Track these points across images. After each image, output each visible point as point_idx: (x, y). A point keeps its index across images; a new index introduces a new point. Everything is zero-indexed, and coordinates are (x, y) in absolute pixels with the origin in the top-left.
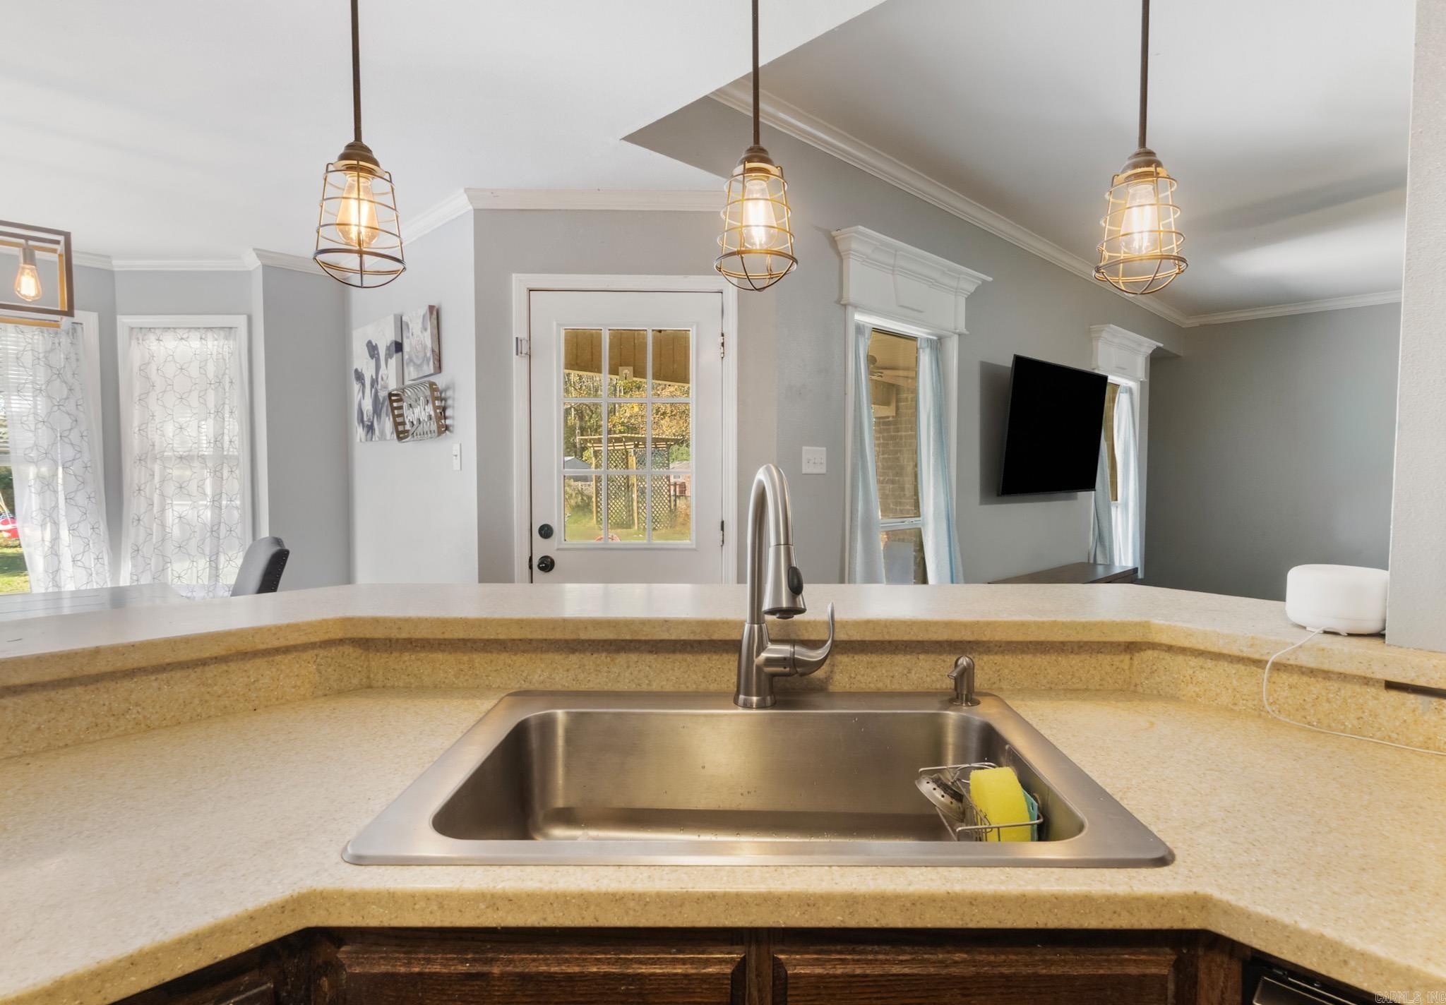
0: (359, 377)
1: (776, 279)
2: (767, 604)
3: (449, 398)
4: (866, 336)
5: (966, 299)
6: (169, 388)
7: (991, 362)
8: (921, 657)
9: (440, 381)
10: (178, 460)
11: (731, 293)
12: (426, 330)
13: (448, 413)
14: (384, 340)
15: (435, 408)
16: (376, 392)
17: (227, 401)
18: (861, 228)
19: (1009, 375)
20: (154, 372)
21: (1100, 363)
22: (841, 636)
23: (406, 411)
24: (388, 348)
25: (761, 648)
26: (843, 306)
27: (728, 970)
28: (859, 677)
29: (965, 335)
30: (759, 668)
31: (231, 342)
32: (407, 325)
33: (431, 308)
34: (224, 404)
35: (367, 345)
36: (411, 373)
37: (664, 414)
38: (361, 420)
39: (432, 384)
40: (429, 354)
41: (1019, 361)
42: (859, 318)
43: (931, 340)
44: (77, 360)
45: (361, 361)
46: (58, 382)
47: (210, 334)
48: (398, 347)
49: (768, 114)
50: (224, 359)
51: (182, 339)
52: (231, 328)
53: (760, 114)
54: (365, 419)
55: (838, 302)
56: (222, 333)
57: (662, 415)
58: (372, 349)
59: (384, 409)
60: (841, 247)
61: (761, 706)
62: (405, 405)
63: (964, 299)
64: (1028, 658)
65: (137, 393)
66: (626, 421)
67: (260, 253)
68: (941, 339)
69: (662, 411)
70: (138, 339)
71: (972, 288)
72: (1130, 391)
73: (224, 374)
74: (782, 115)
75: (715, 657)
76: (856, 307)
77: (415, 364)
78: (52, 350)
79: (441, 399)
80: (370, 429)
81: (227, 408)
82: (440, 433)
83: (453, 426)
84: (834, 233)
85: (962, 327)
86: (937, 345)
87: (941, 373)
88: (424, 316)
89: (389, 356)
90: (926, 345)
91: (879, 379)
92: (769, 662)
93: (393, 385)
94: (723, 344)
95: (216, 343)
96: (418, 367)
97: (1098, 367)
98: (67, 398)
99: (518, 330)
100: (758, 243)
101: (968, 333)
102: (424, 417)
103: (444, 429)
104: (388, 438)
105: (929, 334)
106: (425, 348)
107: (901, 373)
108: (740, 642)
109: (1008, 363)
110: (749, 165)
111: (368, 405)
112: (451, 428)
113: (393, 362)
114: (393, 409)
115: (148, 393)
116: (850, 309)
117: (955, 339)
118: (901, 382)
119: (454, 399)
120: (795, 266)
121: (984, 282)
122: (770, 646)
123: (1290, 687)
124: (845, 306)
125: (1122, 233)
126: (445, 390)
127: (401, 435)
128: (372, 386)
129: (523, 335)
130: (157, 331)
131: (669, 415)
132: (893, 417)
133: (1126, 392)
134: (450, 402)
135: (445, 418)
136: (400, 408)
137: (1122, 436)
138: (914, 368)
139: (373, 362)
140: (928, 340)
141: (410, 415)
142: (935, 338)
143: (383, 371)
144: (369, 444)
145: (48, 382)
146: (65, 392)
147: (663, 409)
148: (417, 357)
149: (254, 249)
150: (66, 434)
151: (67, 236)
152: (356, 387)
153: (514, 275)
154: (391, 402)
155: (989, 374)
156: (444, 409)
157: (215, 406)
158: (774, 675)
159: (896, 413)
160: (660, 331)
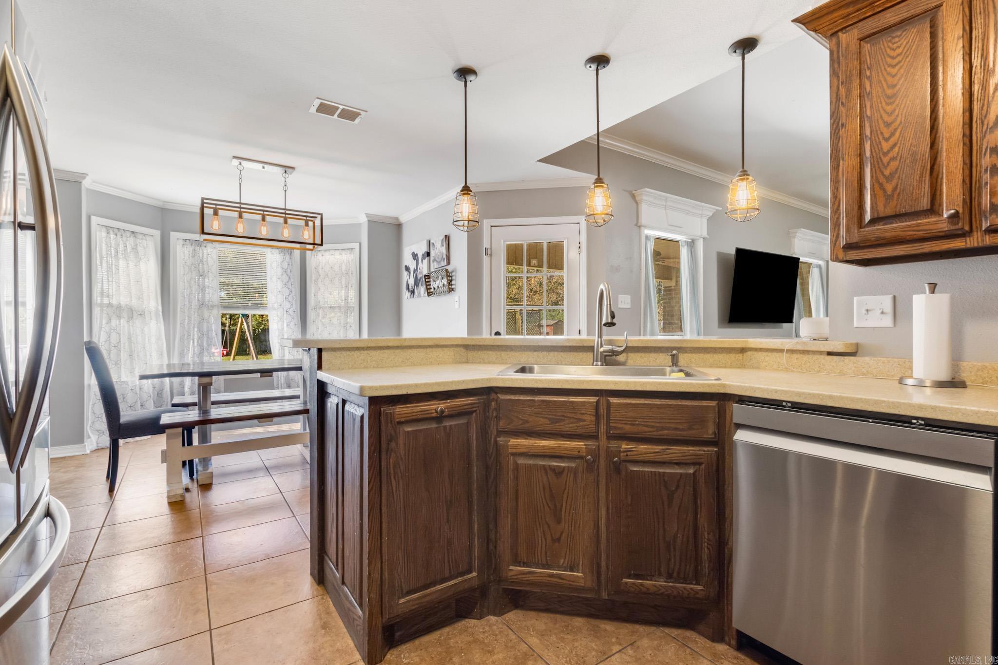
0: (407, 269)
1: (606, 222)
2: (604, 321)
3: (454, 276)
4: (651, 241)
5: (708, 219)
6: (326, 276)
7: (722, 251)
8: (660, 354)
9: (450, 268)
10: (329, 309)
11: (584, 224)
12: (443, 246)
13: (453, 283)
14: (421, 250)
15: (448, 280)
16: (416, 275)
17: (350, 282)
18: (647, 189)
19: (733, 258)
20: (320, 270)
21: (796, 251)
22: (630, 345)
23: (431, 283)
24: (423, 255)
25: (602, 346)
26: (639, 226)
27: (595, 400)
28: (637, 362)
29: (707, 238)
30: (601, 353)
31: (352, 255)
32: (433, 244)
33: (446, 236)
34: (349, 283)
35: (412, 254)
36: (434, 266)
37: (536, 292)
38: (408, 288)
39: (447, 270)
40: (444, 256)
41: (739, 251)
42: (647, 232)
43: (688, 242)
44: (292, 265)
45: (408, 260)
46: (285, 275)
47: (344, 252)
48: (428, 254)
49: (602, 141)
50: (349, 263)
51: (332, 254)
52: (352, 249)
53: (600, 142)
54: (410, 288)
55: (636, 225)
56: (348, 251)
57: (534, 292)
58: (415, 256)
59: (421, 283)
60: (637, 199)
61: (602, 365)
62: (431, 280)
63: (705, 221)
64: (701, 355)
65: (313, 278)
66: (513, 296)
67: (368, 215)
68: (693, 241)
69: (534, 290)
70: (314, 255)
71: (711, 214)
72: (820, 267)
73: (349, 270)
74: (607, 141)
75: (585, 353)
76: (645, 227)
77: (437, 261)
78: (283, 261)
79: (450, 277)
80: (413, 292)
81: (350, 285)
82: (450, 292)
83: (455, 288)
84: (634, 192)
85: (705, 234)
86: (692, 244)
87: (694, 258)
88: (442, 240)
89: (423, 258)
90: (685, 244)
91: (663, 264)
92: (605, 351)
93: (425, 272)
94: (580, 247)
95: (346, 256)
96: (439, 262)
97: (795, 253)
98: (288, 282)
99: (486, 244)
100: (599, 210)
101: (708, 237)
102: (441, 285)
103: (451, 290)
104: (422, 295)
105: (686, 238)
106: (443, 253)
107: (672, 260)
108: (594, 347)
109: (733, 252)
110: (596, 185)
111: (412, 282)
112: (454, 289)
113: (426, 261)
114: (426, 282)
115: (318, 279)
116: (642, 228)
117: (701, 241)
118: (672, 265)
119: (456, 276)
120: (613, 217)
121: (717, 210)
122: (604, 346)
123: (797, 359)
124: (640, 227)
125: (736, 200)
126: (452, 273)
127: (429, 294)
128: (414, 272)
129: (488, 247)
130: (323, 251)
131: (538, 292)
132: (674, 286)
133: (817, 267)
134: (454, 278)
135: (452, 285)
136: (429, 282)
137: (814, 293)
138: (677, 257)
139: (415, 262)
140: (686, 241)
141: (433, 285)
142: (690, 240)
143: (420, 265)
144: (412, 299)
145: (282, 274)
146: (287, 278)
147: (535, 289)
148: (438, 258)
149: (366, 214)
150: (287, 297)
151: (321, 215)
152: (405, 273)
153: (484, 220)
154: (425, 279)
155: (722, 258)
156: (451, 281)
157: (345, 284)
158: (606, 356)
159: (676, 284)
160: (550, 242)
